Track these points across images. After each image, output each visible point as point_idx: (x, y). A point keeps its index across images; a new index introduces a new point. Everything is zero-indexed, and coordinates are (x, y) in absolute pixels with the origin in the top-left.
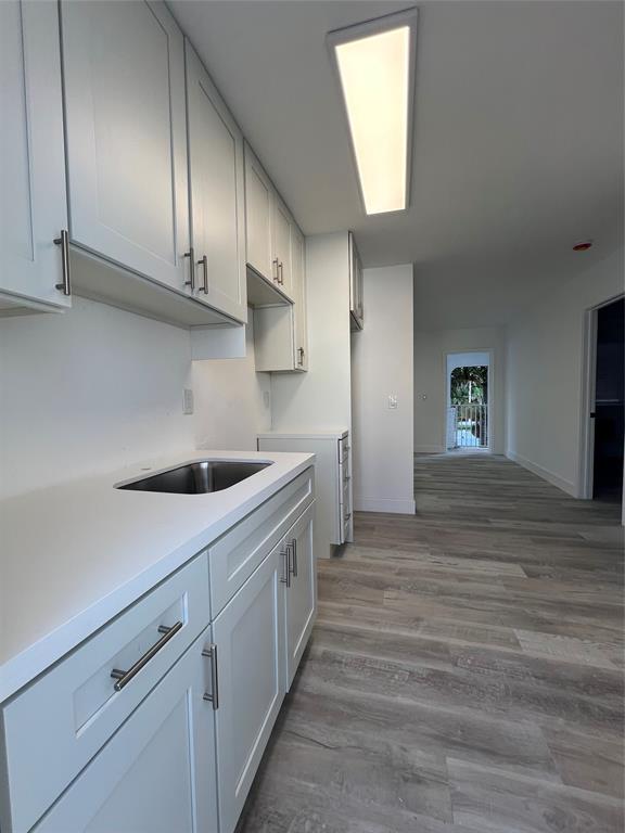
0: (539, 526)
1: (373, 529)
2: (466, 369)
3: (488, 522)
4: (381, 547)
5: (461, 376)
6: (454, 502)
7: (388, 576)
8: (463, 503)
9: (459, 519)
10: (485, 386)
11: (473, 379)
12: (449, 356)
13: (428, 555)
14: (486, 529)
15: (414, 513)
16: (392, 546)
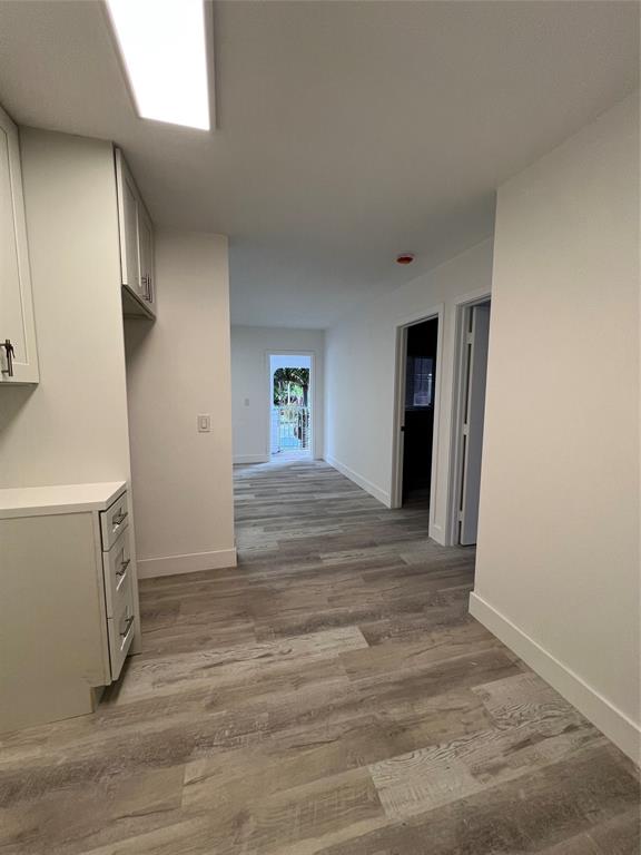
0: (367, 555)
1: (176, 610)
2: (288, 370)
3: (318, 559)
4: (189, 649)
5: (284, 376)
6: (280, 535)
7: (191, 719)
8: (291, 536)
9: (288, 562)
10: (305, 387)
11: (294, 379)
12: (272, 357)
13: (254, 644)
14: (316, 574)
15: (235, 564)
16: (204, 642)
